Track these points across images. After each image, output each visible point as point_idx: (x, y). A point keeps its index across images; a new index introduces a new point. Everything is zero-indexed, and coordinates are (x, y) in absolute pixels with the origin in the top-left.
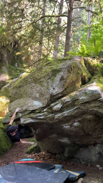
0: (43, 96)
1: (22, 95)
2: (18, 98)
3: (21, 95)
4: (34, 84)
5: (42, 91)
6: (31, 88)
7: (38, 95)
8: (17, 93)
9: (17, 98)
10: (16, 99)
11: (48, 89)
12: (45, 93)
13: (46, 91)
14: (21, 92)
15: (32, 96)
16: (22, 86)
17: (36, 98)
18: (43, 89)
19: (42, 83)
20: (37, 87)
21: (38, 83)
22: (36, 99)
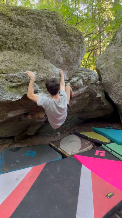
0: (69, 64)
1: (27, 45)
2: (13, 47)
3: (25, 44)
4: (58, 38)
5: (70, 55)
6: (53, 42)
7: (62, 60)
8: (11, 35)
9: (11, 46)
10: (9, 48)
11: (78, 57)
12: (73, 60)
13: (75, 59)
14: (25, 37)
15: (52, 58)
16: (27, 26)
17: (59, 63)
18: (72, 54)
19: (71, 43)
20: (64, 46)
21: (66, 40)
22: (57, 64)
